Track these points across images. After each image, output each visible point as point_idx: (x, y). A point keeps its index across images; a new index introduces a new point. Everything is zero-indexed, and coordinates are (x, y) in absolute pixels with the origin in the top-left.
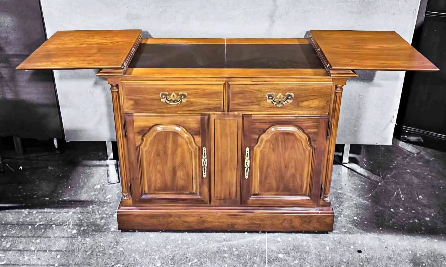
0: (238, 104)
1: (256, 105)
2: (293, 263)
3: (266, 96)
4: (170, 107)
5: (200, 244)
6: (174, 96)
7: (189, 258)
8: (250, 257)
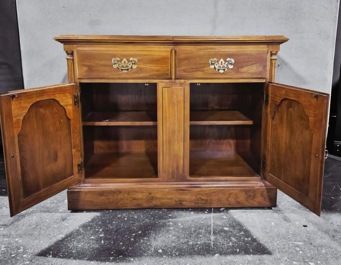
0: (184, 71)
1: (200, 71)
2: (239, 234)
3: (209, 61)
4: (121, 74)
5: (146, 220)
6: (125, 62)
7: (133, 231)
8: (195, 229)
